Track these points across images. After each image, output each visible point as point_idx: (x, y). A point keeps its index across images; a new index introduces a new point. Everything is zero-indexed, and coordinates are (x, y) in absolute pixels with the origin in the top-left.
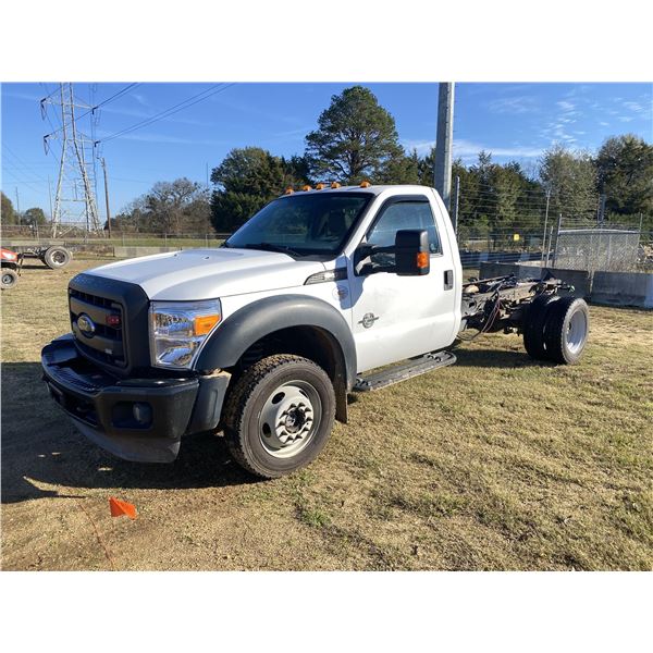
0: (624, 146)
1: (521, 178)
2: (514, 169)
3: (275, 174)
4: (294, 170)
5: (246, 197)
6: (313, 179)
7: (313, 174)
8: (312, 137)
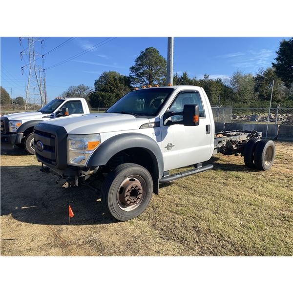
0: (267, 72)
1: (222, 85)
2: (219, 82)
3: (116, 84)
4: (124, 82)
5: (103, 93)
6: (132, 85)
7: (133, 84)
8: (132, 68)
